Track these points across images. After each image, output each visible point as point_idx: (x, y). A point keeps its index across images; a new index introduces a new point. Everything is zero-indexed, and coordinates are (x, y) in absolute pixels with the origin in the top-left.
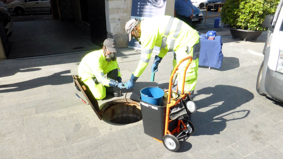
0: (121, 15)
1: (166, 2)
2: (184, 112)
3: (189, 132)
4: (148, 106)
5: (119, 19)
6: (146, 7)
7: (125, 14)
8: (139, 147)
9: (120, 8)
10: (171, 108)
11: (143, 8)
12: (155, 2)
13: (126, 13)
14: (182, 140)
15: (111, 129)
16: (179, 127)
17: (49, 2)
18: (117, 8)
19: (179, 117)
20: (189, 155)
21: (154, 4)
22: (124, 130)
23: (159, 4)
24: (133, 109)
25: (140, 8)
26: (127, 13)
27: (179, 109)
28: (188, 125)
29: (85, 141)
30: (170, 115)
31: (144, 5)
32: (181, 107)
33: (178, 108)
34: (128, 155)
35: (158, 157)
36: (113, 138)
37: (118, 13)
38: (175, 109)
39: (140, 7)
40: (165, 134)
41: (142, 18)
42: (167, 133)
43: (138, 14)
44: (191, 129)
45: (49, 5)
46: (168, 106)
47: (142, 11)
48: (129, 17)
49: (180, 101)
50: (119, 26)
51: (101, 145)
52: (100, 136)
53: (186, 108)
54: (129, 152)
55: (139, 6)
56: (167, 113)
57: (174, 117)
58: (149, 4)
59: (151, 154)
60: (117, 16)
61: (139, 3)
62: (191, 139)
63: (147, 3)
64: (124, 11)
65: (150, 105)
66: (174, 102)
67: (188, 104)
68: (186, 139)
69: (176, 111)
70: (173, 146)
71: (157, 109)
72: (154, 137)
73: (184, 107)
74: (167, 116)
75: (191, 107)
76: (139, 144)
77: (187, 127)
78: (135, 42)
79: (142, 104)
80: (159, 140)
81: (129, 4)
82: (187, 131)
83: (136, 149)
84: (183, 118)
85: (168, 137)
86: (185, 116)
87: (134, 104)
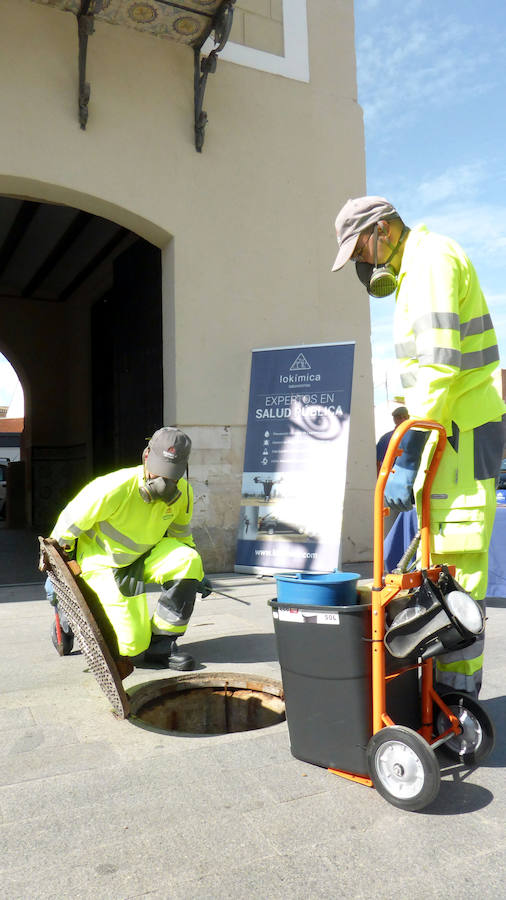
0: (213, 469)
1: (347, 424)
2: (440, 621)
3: (471, 747)
4: (302, 620)
5: (207, 483)
6: (289, 442)
7: (226, 469)
8: (271, 797)
9: (209, 450)
10: (390, 609)
11: (279, 447)
12: (315, 426)
13: (229, 466)
14: (450, 778)
15: (162, 747)
16: (428, 725)
17: (4, 486)
18: (203, 450)
19: (424, 645)
20: (486, 822)
21: (312, 433)
22: (210, 749)
23: (326, 431)
24: (249, 714)
25: (271, 447)
26: (231, 463)
27: (419, 612)
28: (464, 717)
29: (53, 778)
30: (388, 641)
31: (282, 438)
32: (424, 601)
33: (417, 609)
34: (225, 820)
35: (353, 828)
36: (165, 770)
37: (203, 463)
38: (405, 611)
39: (270, 442)
40: (377, 729)
41: (277, 476)
42: (384, 725)
43: (265, 464)
44: (479, 731)
46: (378, 602)
47: (276, 456)
48: (238, 476)
49: (422, 584)
50: (207, 500)
51: (114, 791)
52: (113, 766)
53: (444, 607)
54: (228, 812)
55: (266, 443)
56: (376, 636)
57: (401, 646)
58: (298, 433)
59: (323, 819)
60: (200, 473)
61: (267, 434)
62: (481, 777)
63: (292, 431)
64: (222, 459)
65: (309, 614)
66: (396, 579)
67: (453, 599)
68: (462, 774)
69: (407, 621)
70: (412, 779)
71: (337, 622)
72: (332, 765)
73: (436, 603)
74: (376, 646)
75: (465, 613)
76: (272, 789)
77: (460, 726)
78: (257, 553)
79: (281, 619)
80: (354, 775)
81: (238, 439)
82: (464, 742)
83: (261, 805)
84: (439, 646)
85: (387, 736)
86: (447, 638)
87: (253, 691)
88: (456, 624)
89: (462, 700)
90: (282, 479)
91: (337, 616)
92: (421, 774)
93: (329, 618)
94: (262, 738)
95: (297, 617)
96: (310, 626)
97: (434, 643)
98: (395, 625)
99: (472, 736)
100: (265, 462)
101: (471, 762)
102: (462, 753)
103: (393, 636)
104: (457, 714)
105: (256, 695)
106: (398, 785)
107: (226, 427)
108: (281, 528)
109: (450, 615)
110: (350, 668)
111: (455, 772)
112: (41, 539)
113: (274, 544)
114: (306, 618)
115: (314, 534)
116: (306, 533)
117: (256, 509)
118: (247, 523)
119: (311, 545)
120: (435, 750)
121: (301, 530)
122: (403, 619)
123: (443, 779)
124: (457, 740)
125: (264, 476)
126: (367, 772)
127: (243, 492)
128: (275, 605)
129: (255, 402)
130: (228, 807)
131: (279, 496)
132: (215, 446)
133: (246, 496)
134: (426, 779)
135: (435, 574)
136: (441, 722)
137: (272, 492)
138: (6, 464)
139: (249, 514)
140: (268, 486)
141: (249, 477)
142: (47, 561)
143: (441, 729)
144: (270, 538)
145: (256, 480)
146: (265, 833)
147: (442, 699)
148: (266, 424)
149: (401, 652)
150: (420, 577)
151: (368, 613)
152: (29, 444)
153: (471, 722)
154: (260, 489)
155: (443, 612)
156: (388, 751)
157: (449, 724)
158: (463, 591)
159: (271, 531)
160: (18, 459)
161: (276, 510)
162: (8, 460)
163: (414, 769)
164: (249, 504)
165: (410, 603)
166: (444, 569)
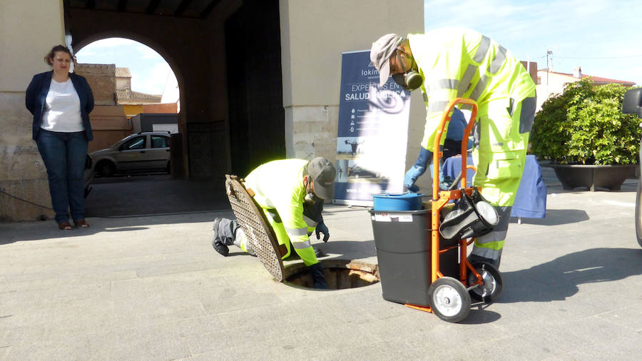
0: (317, 135)
1: (408, 102)
2: (472, 218)
3: (489, 292)
4: (390, 220)
5: (313, 144)
6: (368, 116)
7: (326, 135)
8: (373, 317)
9: (314, 122)
10: (443, 212)
11: (360, 120)
12: (386, 105)
13: (328, 133)
14: (477, 308)
15: (306, 296)
16: (464, 277)
17: (167, 150)
18: (310, 122)
19: (462, 231)
20: (497, 327)
21: (385, 109)
23: (393, 107)
24: (352, 281)
25: (356, 120)
26: (329, 131)
27: (459, 213)
28: (485, 275)
29: (246, 310)
30: (441, 230)
31: (363, 114)
32: (463, 207)
33: (459, 211)
34: (349, 327)
35: (421, 330)
36: (310, 306)
37: (310, 131)
38: (452, 213)
39: (356, 117)
40: (434, 279)
41: (359, 140)
42: (438, 277)
43: (352, 131)
44: (494, 283)
45: (167, 156)
46: (435, 207)
47: (359, 126)
48: (334, 140)
49: (462, 197)
52: (280, 305)
53: (475, 209)
55: (353, 117)
56: (434, 227)
57: (450, 231)
58: (374, 110)
59: (404, 327)
60: (309, 138)
61: (353, 111)
62: (494, 308)
63: (371, 107)
64: (323, 128)
65: (394, 216)
66: (446, 195)
67: (480, 206)
68: (483, 306)
69: (453, 218)
70: (455, 305)
71: (411, 220)
72: (407, 302)
73: (470, 208)
74: (434, 233)
75: (487, 214)
76: (373, 314)
77: (483, 280)
78: (348, 191)
79: (377, 220)
80: (420, 307)
81: (334, 114)
82: (485, 290)
83: (368, 321)
84: (471, 232)
85: (440, 283)
86: (476, 227)
87: (354, 270)
88: (481, 219)
89: (483, 266)
90: (364, 141)
91: (411, 217)
92: (460, 302)
93: (407, 218)
94: (363, 291)
95: (386, 219)
96: (395, 223)
97: (469, 230)
98: (446, 221)
99: (490, 286)
100: (352, 130)
101: (489, 300)
102: (483, 295)
103: (445, 227)
104: (481, 274)
105: (356, 272)
106: (446, 309)
107: (326, 107)
108: (364, 174)
109: (478, 214)
110: (419, 245)
111: (480, 306)
112: (227, 176)
113: (359, 185)
114: (392, 219)
115: (386, 177)
116: (381, 176)
117: (347, 162)
118: (341, 171)
119: (384, 184)
120: (469, 291)
121: (377, 175)
122: (450, 217)
123: (472, 309)
124: (481, 288)
125: (351, 139)
126: (429, 305)
127: (338, 151)
128: (373, 213)
129: (345, 89)
130: (350, 322)
131: (362, 153)
132: (318, 119)
133: (340, 153)
134: (463, 305)
135: (470, 192)
136: (471, 279)
137: (357, 150)
138: (169, 135)
139: (342, 165)
140: (354, 146)
141: (341, 140)
142: (232, 189)
143: (471, 283)
144: (356, 180)
145: (346, 142)
146: (373, 333)
147: (473, 266)
148: (352, 104)
149: (449, 236)
150: (461, 193)
151: (430, 214)
152: (184, 121)
153: (489, 278)
154: (349, 148)
155: (474, 213)
156: (441, 291)
157: (476, 279)
158: (486, 201)
159: (357, 176)
160: (176, 132)
161: (360, 162)
162: (169, 132)
163: (456, 300)
164: (341, 159)
165: (455, 208)
166: (475, 189)
